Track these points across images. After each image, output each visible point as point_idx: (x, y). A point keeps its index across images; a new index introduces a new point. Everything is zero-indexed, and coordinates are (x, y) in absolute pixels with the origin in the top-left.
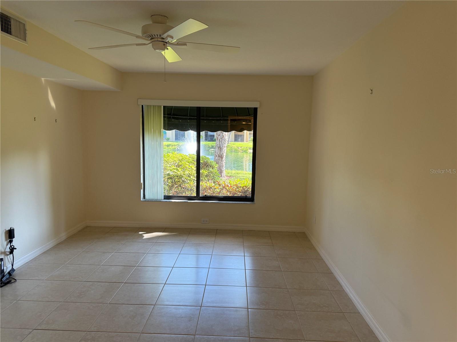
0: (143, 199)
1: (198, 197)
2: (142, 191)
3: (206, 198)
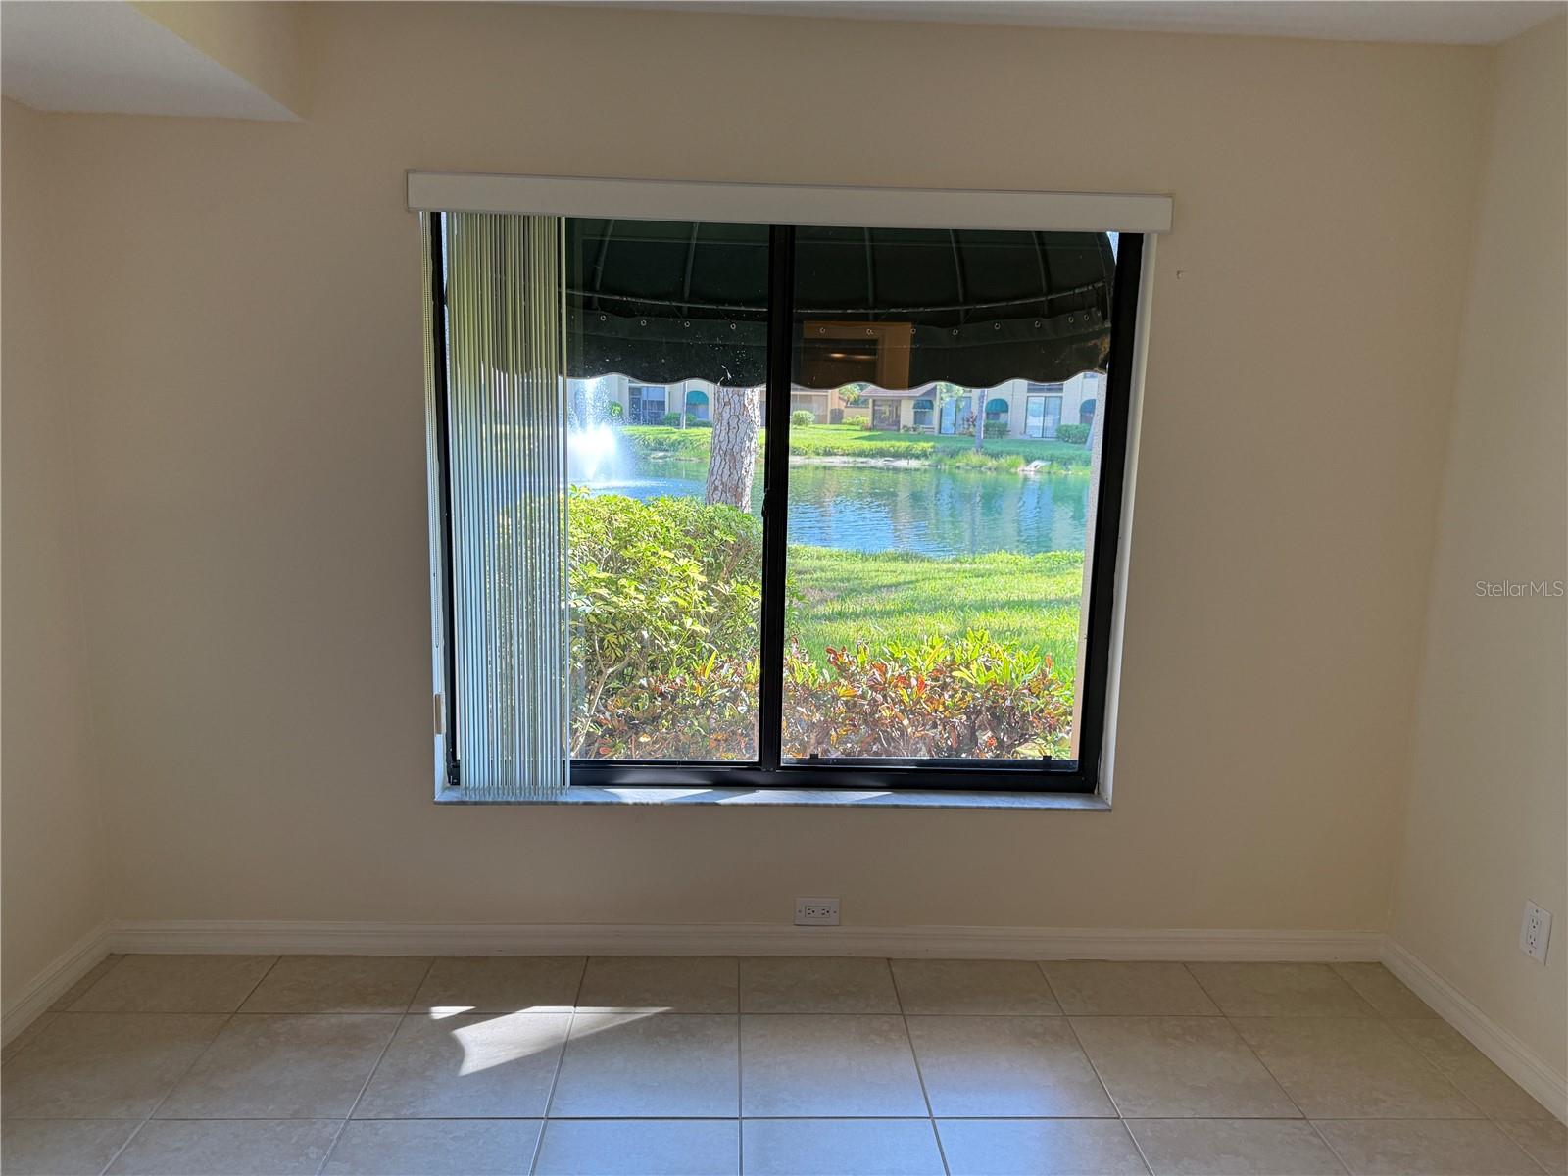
0: (445, 789)
1: (768, 768)
2: (440, 742)
3: (817, 774)
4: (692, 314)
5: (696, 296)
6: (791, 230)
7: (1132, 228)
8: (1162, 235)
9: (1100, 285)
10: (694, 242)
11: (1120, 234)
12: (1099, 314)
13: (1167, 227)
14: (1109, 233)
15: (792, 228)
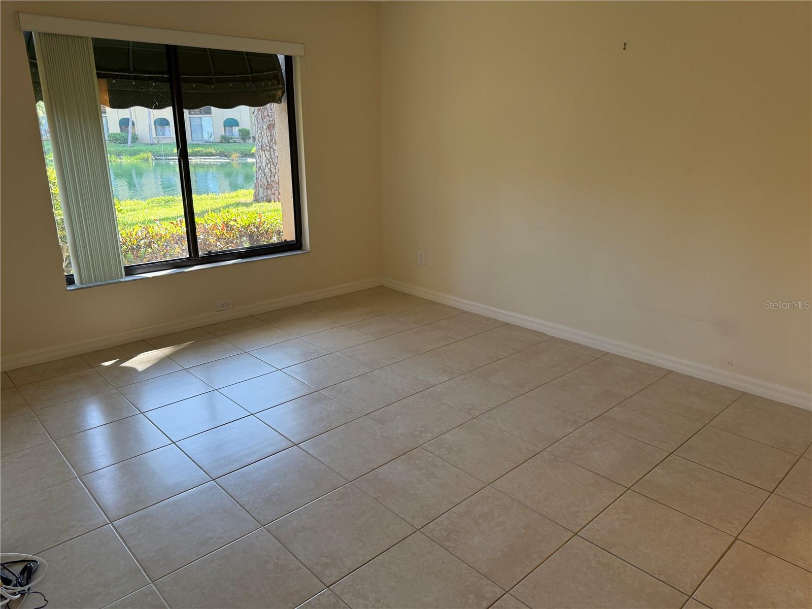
1: (194, 259)
3: (212, 258)
4: (135, 78)
5: (135, 71)
6: (175, 47)
7: (289, 54)
8: (301, 57)
9: (276, 72)
10: (131, 48)
11: (285, 56)
12: (276, 82)
13: (303, 54)
14: (278, 55)
15: (177, 46)
